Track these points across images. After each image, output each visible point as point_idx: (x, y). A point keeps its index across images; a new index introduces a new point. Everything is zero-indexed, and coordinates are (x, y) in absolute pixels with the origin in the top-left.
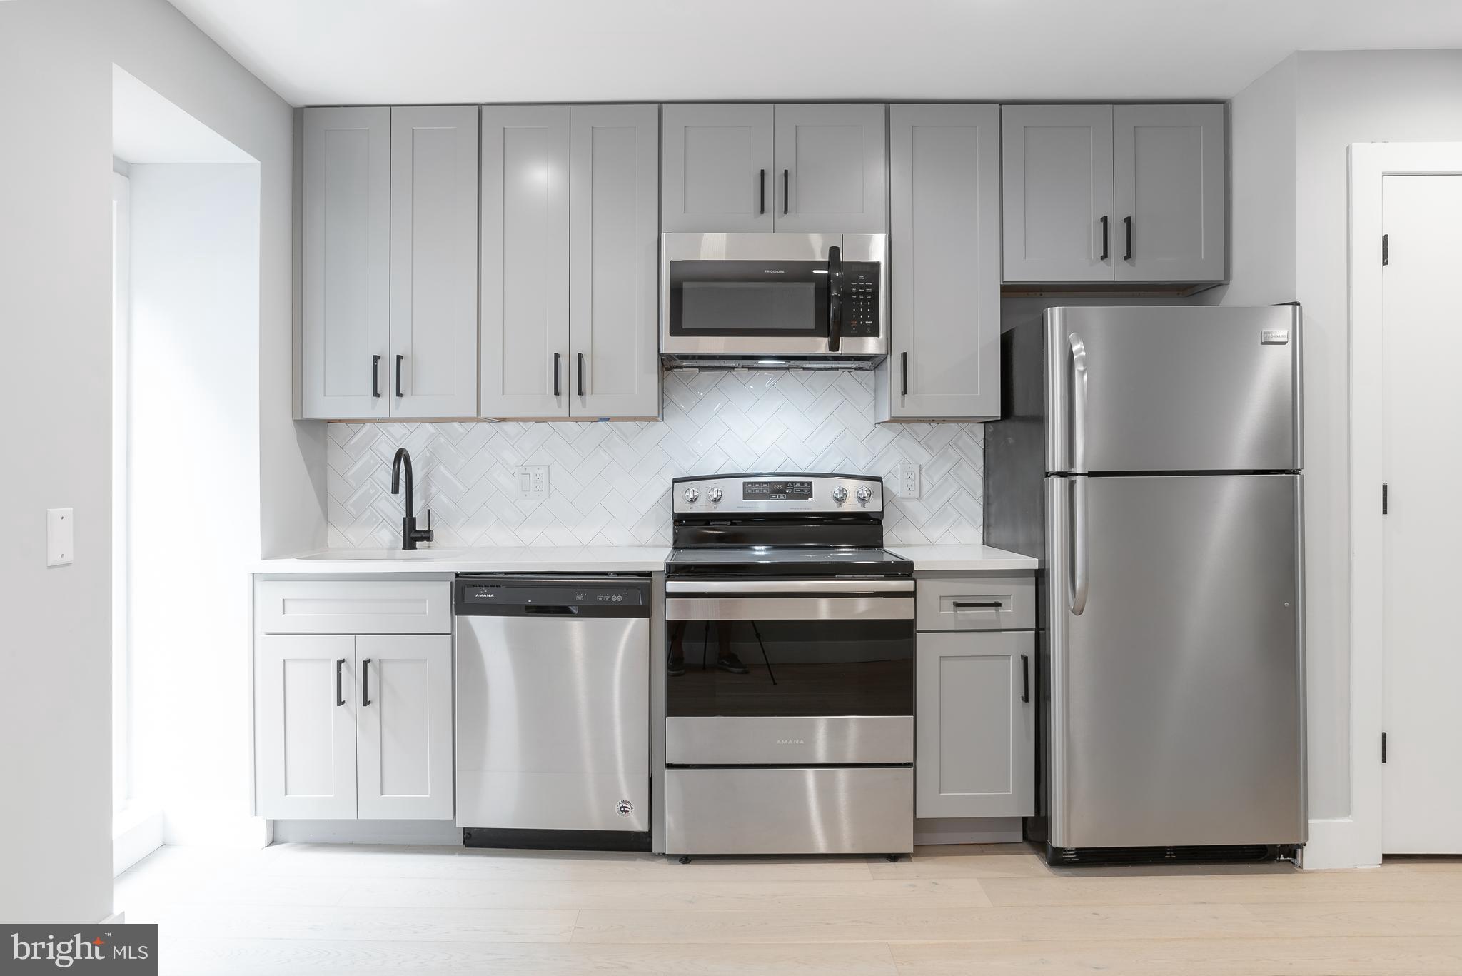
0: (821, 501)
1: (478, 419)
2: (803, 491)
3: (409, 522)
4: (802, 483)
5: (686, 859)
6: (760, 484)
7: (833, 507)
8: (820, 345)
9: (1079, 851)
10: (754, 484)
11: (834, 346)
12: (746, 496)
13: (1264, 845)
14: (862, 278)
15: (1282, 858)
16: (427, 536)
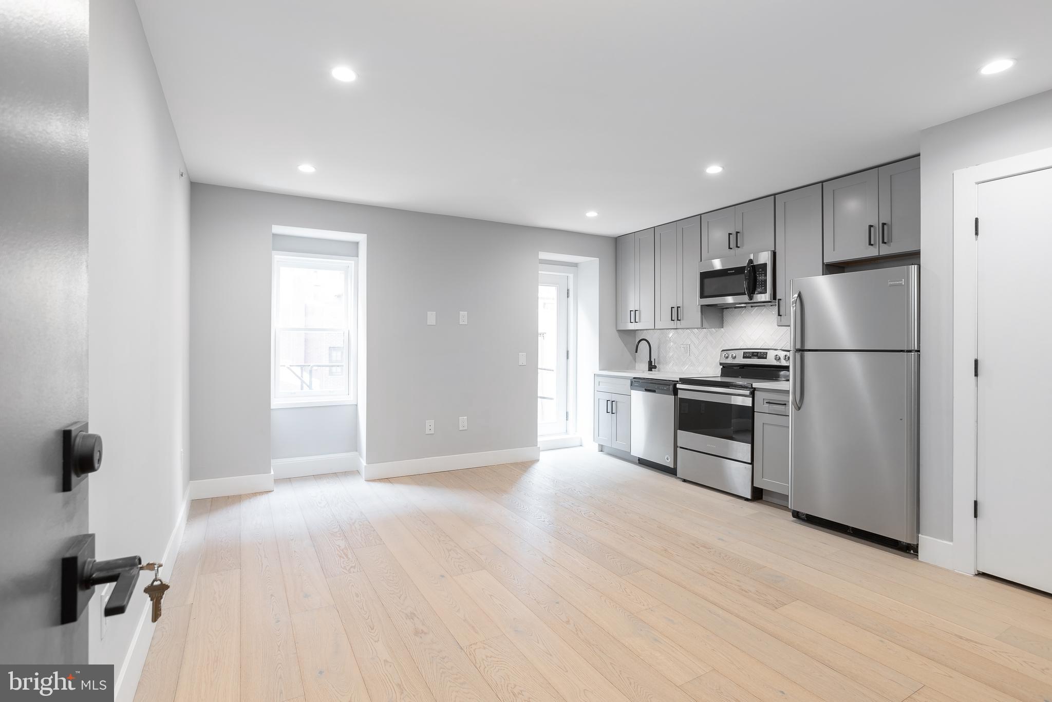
0: (770, 360)
1: (655, 329)
2: (763, 356)
3: (650, 362)
4: (764, 353)
5: (685, 481)
6: (749, 353)
7: (775, 363)
8: (745, 298)
9: (807, 515)
10: (747, 353)
11: (751, 298)
12: (744, 357)
13: (897, 541)
14: (760, 270)
15: (912, 552)
16: (655, 367)
